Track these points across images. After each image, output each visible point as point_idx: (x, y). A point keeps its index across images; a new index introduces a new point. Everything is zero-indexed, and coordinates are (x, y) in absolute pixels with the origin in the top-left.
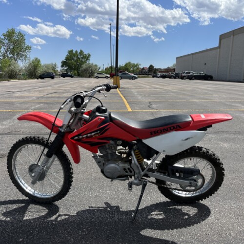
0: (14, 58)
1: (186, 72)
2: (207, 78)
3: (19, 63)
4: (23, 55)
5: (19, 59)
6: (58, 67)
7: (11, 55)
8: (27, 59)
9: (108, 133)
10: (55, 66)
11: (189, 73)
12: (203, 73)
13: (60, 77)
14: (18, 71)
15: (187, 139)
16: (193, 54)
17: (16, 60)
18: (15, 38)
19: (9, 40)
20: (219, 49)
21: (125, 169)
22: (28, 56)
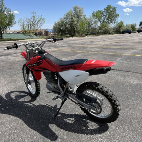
0: (109, 22)
3: (111, 25)
4: (114, 20)
5: (111, 23)
6: (137, 26)
7: (107, 21)
8: (116, 22)
9: (41, 66)
10: (135, 25)
13: (136, 32)
14: (109, 29)
15: (77, 76)
17: (109, 23)
18: (111, 10)
19: (107, 12)
21: (55, 88)
22: (116, 20)
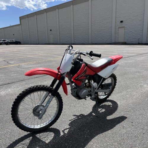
1: (2, 40)
2: (17, 43)
11: (5, 40)
12: (14, 40)
16: (4, 28)
20: (20, 26)
